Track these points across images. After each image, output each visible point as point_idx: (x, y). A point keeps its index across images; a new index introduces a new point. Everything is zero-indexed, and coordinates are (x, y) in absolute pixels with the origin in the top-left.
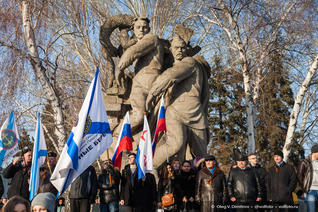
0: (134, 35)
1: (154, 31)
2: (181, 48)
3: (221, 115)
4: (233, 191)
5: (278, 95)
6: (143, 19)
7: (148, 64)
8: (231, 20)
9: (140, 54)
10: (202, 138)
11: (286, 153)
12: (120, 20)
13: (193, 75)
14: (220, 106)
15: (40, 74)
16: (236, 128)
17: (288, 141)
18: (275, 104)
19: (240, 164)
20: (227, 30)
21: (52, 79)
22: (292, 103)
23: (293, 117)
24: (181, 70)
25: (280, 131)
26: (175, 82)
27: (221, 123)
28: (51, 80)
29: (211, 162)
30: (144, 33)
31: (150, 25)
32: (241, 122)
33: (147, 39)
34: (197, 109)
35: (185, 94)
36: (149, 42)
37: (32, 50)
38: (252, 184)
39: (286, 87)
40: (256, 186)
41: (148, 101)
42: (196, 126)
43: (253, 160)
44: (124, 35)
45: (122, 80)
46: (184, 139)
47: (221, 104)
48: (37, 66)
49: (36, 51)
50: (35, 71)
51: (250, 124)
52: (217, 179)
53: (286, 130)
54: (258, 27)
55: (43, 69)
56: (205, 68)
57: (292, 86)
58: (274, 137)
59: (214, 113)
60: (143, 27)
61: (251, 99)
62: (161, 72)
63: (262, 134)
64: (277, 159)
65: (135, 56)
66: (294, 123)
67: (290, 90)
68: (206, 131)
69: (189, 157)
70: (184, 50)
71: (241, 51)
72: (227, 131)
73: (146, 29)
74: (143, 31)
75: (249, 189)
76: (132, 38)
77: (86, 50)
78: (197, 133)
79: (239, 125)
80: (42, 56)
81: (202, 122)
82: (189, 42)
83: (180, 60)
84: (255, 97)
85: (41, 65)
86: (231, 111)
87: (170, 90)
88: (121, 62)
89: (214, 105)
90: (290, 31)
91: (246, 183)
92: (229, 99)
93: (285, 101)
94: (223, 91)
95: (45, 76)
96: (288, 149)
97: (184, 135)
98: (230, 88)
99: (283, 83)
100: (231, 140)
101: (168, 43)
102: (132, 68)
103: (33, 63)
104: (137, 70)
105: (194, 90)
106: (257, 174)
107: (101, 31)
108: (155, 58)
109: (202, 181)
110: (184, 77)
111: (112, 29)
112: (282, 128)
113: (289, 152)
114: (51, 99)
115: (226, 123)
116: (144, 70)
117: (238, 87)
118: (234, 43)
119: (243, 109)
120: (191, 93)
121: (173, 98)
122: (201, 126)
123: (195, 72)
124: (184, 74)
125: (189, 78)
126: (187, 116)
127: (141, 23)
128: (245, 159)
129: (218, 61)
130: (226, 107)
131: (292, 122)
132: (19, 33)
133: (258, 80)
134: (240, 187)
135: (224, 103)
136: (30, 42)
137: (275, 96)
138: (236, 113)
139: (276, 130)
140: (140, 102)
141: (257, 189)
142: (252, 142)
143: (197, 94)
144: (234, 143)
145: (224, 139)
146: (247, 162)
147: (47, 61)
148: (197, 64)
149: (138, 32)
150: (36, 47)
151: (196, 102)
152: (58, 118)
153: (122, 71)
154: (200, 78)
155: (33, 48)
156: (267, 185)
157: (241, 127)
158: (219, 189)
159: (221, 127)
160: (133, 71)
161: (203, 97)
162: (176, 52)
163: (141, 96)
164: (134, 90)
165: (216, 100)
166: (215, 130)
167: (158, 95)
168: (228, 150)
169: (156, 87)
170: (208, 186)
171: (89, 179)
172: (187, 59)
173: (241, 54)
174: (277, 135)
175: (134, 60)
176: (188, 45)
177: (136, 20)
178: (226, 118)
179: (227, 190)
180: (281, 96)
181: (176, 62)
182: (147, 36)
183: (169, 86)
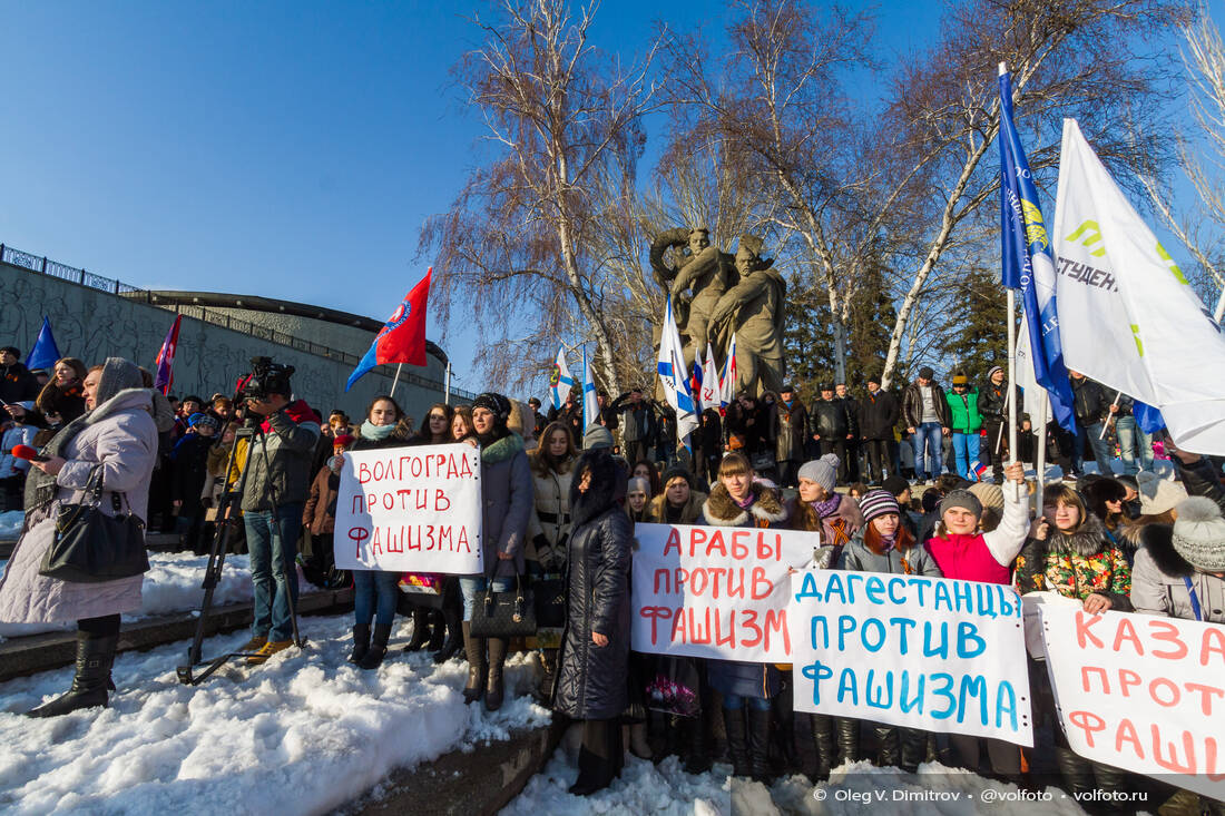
0: (691, 251)
1: (715, 244)
2: (749, 261)
3: (801, 346)
4: (816, 426)
5: (876, 318)
6: (700, 231)
7: (708, 285)
8: (812, 221)
9: (698, 273)
10: (777, 369)
11: (885, 383)
12: (672, 236)
13: (765, 293)
14: (801, 335)
15: (585, 308)
16: (822, 361)
17: (889, 368)
18: (872, 329)
19: (826, 395)
20: (807, 235)
21: (599, 311)
22: (893, 327)
23: (896, 338)
24: (748, 288)
25: (879, 361)
26: (742, 303)
27: (802, 356)
28: (597, 313)
29: (788, 395)
30: (702, 247)
31: (711, 237)
32: (827, 353)
33: (706, 254)
34: (770, 333)
35: (755, 316)
36: (708, 258)
37: (574, 280)
38: (842, 417)
39: (886, 306)
40: (846, 422)
41: (708, 329)
42: (769, 355)
43: (841, 391)
44: (678, 253)
45: (678, 306)
46: (754, 371)
47: (802, 334)
48: (580, 298)
49: (579, 280)
50: (580, 305)
51: (838, 356)
52: (796, 414)
53: (885, 360)
54: (849, 227)
55: (588, 302)
56: (779, 284)
57: (894, 305)
58: (870, 369)
59: (793, 345)
60: (701, 241)
61: (840, 320)
62: (723, 293)
63: (855, 366)
64: (872, 386)
65: (692, 275)
66: (897, 345)
67: (893, 310)
68: (782, 361)
69: (760, 392)
70: (752, 264)
71: (826, 259)
72: (810, 366)
73: (705, 242)
74: (701, 245)
75: (837, 426)
76: (689, 255)
77: (638, 281)
78: (771, 363)
79: (825, 357)
80: (586, 286)
81: (776, 350)
82: (759, 255)
83: (747, 276)
84: (844, 317)
85: (585, 297)
86: (815, 341)
87: (736, 313)
88: (676, 285)
89: (793, 335)
90: (892, 228)
91: (833, 418)
92: (811, 327)
93: (885, 324)
94: (804, 317)
95: (590, 308)
96: (888, 379)
97: (754, 366)
98: (813, 314)
99: (883, 300)
100: (815, 375)
101: (732, 258)
102: (689, 293)
103: (577, 295)
104: (695, 293)
105: (766, 311)
106: (849, 406)
107: (652, 251)
108: (716, 277)
109: (777, 418)
110: (752, 297)
111: (664, 247)
112: (881, 358)
113: (889, 381)
114: (598, 334)
115: (809, 356)
116: (704, 292)
117: (823, 311)
118: (817, 250)
119: (830, 337)
120: (762, 316)
121: (740, 322)
122: (775, 355)
123: (766, 290)
124: (752, 292)
125: (759, 296)
126: (758, 344)
127: (698, 235)
128: (832, 388)
129: (797, 281)
130: (808, 336)
131: (894, 344)
132: (560, 263)
133: (848, 296)
134: (825, 422)
135: (805, 332)
136: (571, 272)
137: (872, 319)
138: (821, 343)
139: (872, 362)
140: (700, 331)
141: (847, 424)
142: (841, 372)
143: (770, 315)
144: (819, 379)
145: (806, 375)
146: (835, 393)
147: (592, 292)
148: (768, 279)
149: (694, 247)
150: (578, 277)
151: (767, 326)
152: (607, 356)
153: (677, 295)
154: (773, 295)
155: (575, 277)
156: (860, 420)
157: (828, 359)
158: (798, 426)
159: (802, 361)
160: (691, 295)
161: (777, 320)
162: (741, 267)
163: (701, 323)
164: (693, 317)
165: (795, 328)
166: (795, 365)
167: (722, 320)
168: (811, 387)
169: (719, 310)
170: (785, 422)
171: (646, 419)
172: (756, 274)
173: (826, 263)
174: (874, 367)
175: (691, 281)
176: (758, 258)
177: (693, 232)
178: (808, 349)
179: (809, 427)
180: (880, 318)
181: (743, 279)
182: (706, 250)
183: (735, 309)
